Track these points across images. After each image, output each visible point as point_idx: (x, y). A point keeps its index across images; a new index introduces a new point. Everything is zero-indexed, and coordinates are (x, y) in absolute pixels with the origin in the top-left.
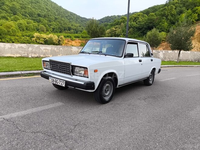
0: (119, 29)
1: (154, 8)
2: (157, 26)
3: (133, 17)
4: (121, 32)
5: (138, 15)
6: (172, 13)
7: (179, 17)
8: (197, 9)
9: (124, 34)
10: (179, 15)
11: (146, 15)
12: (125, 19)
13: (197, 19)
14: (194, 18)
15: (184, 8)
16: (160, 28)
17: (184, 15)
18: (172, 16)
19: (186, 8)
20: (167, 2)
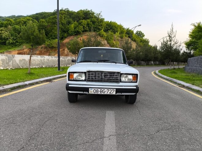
0: (6, 33)
1: (42, 14)
2: (50, 32)
3: (22, 20)
4: (9, 36)
5: (27, 20)
6: (62, 22)
7: (68, 26)
8: (82, 22)
9: (13, 38)
10: (68, 25)
11: (36, 21)
12: (10, 21)
13: (83, 30)
14: (81, 30)
15: (71, 20)
16: (54, 35)
17: (72, 26)
18: (62, 25)
19: (73, 19)
20: (55, 11)
